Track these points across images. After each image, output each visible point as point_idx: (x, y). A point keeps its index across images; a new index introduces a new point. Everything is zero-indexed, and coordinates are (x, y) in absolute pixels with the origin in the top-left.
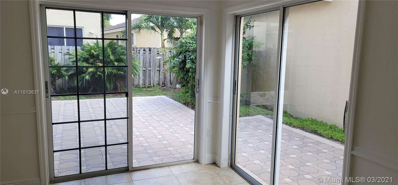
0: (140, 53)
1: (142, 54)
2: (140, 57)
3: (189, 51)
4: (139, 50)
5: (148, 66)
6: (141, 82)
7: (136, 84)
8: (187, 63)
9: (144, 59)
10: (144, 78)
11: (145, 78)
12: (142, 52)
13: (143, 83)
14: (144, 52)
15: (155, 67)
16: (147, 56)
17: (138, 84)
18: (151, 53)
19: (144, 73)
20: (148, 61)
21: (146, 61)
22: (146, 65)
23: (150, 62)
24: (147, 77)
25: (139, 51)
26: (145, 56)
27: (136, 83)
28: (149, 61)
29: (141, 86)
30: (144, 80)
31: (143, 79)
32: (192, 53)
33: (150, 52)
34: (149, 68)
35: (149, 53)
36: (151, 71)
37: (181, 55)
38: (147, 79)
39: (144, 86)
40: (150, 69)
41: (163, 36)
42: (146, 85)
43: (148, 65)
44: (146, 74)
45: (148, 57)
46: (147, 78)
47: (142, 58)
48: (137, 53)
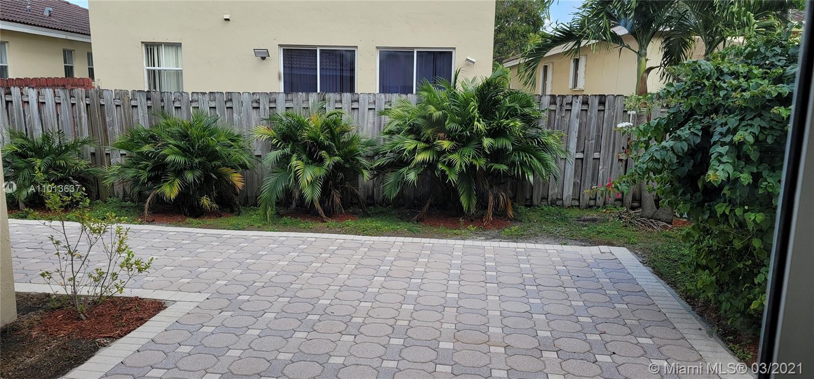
0: (571, 110)
1: (576, 112)
2: (569, 121)
3: (729, 110)
4: (570, 102)
5: (591, 147)
6: (568, 191)
7: (555, 197)
8: (713, 162)
9: (583, 126)
10: (579, 181)
11: (581, 181)
12: (577, 107)
13: (574, 193)
14: (585, 107)
15: (613, 152)
16: (591, 118)
17: (559, 197)
18: (604, 110)
19: (580, 167)
20: (593, 132)
21: (589, 134)
22: (586, 146)
23: (599, 137)
24: (587, 178)
25: (568, 106)
26: (585, 120)
27: (553, 192)
28: (595, 134)
29: (567, 203)
30: (578, 187)
31: (574, 184)
32: (742, 119)
33: (601, 108)
34: (595, 154)
35: (599, 110)
36: (601, 163)
37: (687, 126)
38: (586, 184)
39: (577, 203)
40: (598, 157)
41: (643, 60)
42: (583, 199)
43: (591, 143)
44: (586, 171)
45: (594, 121)
46: (586, 182)
47: (577, 125)
48: (564, 109)
